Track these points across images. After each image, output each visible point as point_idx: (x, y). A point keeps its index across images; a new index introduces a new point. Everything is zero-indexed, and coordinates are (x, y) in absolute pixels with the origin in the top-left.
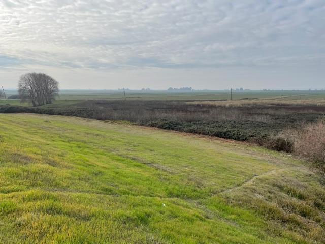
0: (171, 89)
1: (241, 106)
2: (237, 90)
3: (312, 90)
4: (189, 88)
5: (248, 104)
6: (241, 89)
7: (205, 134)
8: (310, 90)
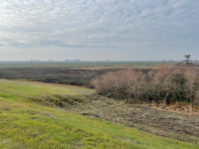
0: (67, 60)
1: (100, 70)
2: (106, 61)
3: (144, 61)
4: (79, 59)
5: (105, 69)
6: (109, 60)
7: (66, 83)
8: (143, 61)
